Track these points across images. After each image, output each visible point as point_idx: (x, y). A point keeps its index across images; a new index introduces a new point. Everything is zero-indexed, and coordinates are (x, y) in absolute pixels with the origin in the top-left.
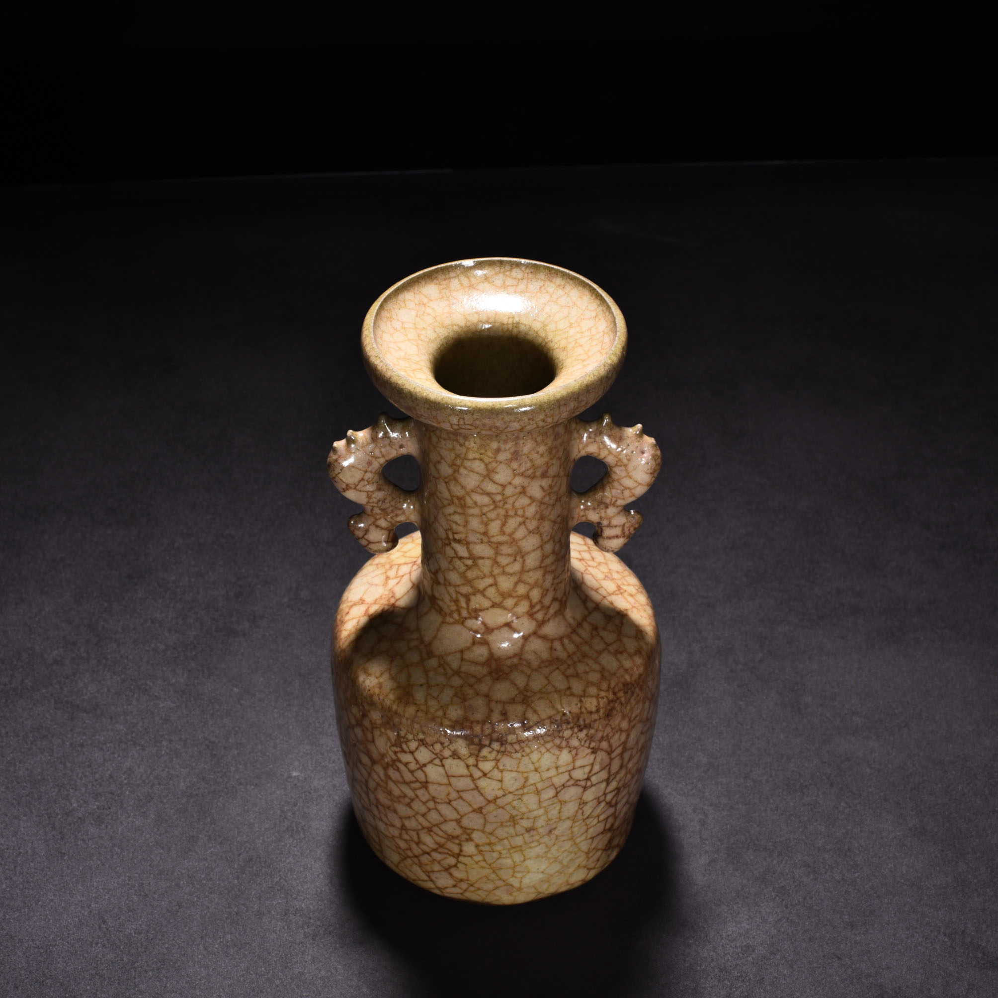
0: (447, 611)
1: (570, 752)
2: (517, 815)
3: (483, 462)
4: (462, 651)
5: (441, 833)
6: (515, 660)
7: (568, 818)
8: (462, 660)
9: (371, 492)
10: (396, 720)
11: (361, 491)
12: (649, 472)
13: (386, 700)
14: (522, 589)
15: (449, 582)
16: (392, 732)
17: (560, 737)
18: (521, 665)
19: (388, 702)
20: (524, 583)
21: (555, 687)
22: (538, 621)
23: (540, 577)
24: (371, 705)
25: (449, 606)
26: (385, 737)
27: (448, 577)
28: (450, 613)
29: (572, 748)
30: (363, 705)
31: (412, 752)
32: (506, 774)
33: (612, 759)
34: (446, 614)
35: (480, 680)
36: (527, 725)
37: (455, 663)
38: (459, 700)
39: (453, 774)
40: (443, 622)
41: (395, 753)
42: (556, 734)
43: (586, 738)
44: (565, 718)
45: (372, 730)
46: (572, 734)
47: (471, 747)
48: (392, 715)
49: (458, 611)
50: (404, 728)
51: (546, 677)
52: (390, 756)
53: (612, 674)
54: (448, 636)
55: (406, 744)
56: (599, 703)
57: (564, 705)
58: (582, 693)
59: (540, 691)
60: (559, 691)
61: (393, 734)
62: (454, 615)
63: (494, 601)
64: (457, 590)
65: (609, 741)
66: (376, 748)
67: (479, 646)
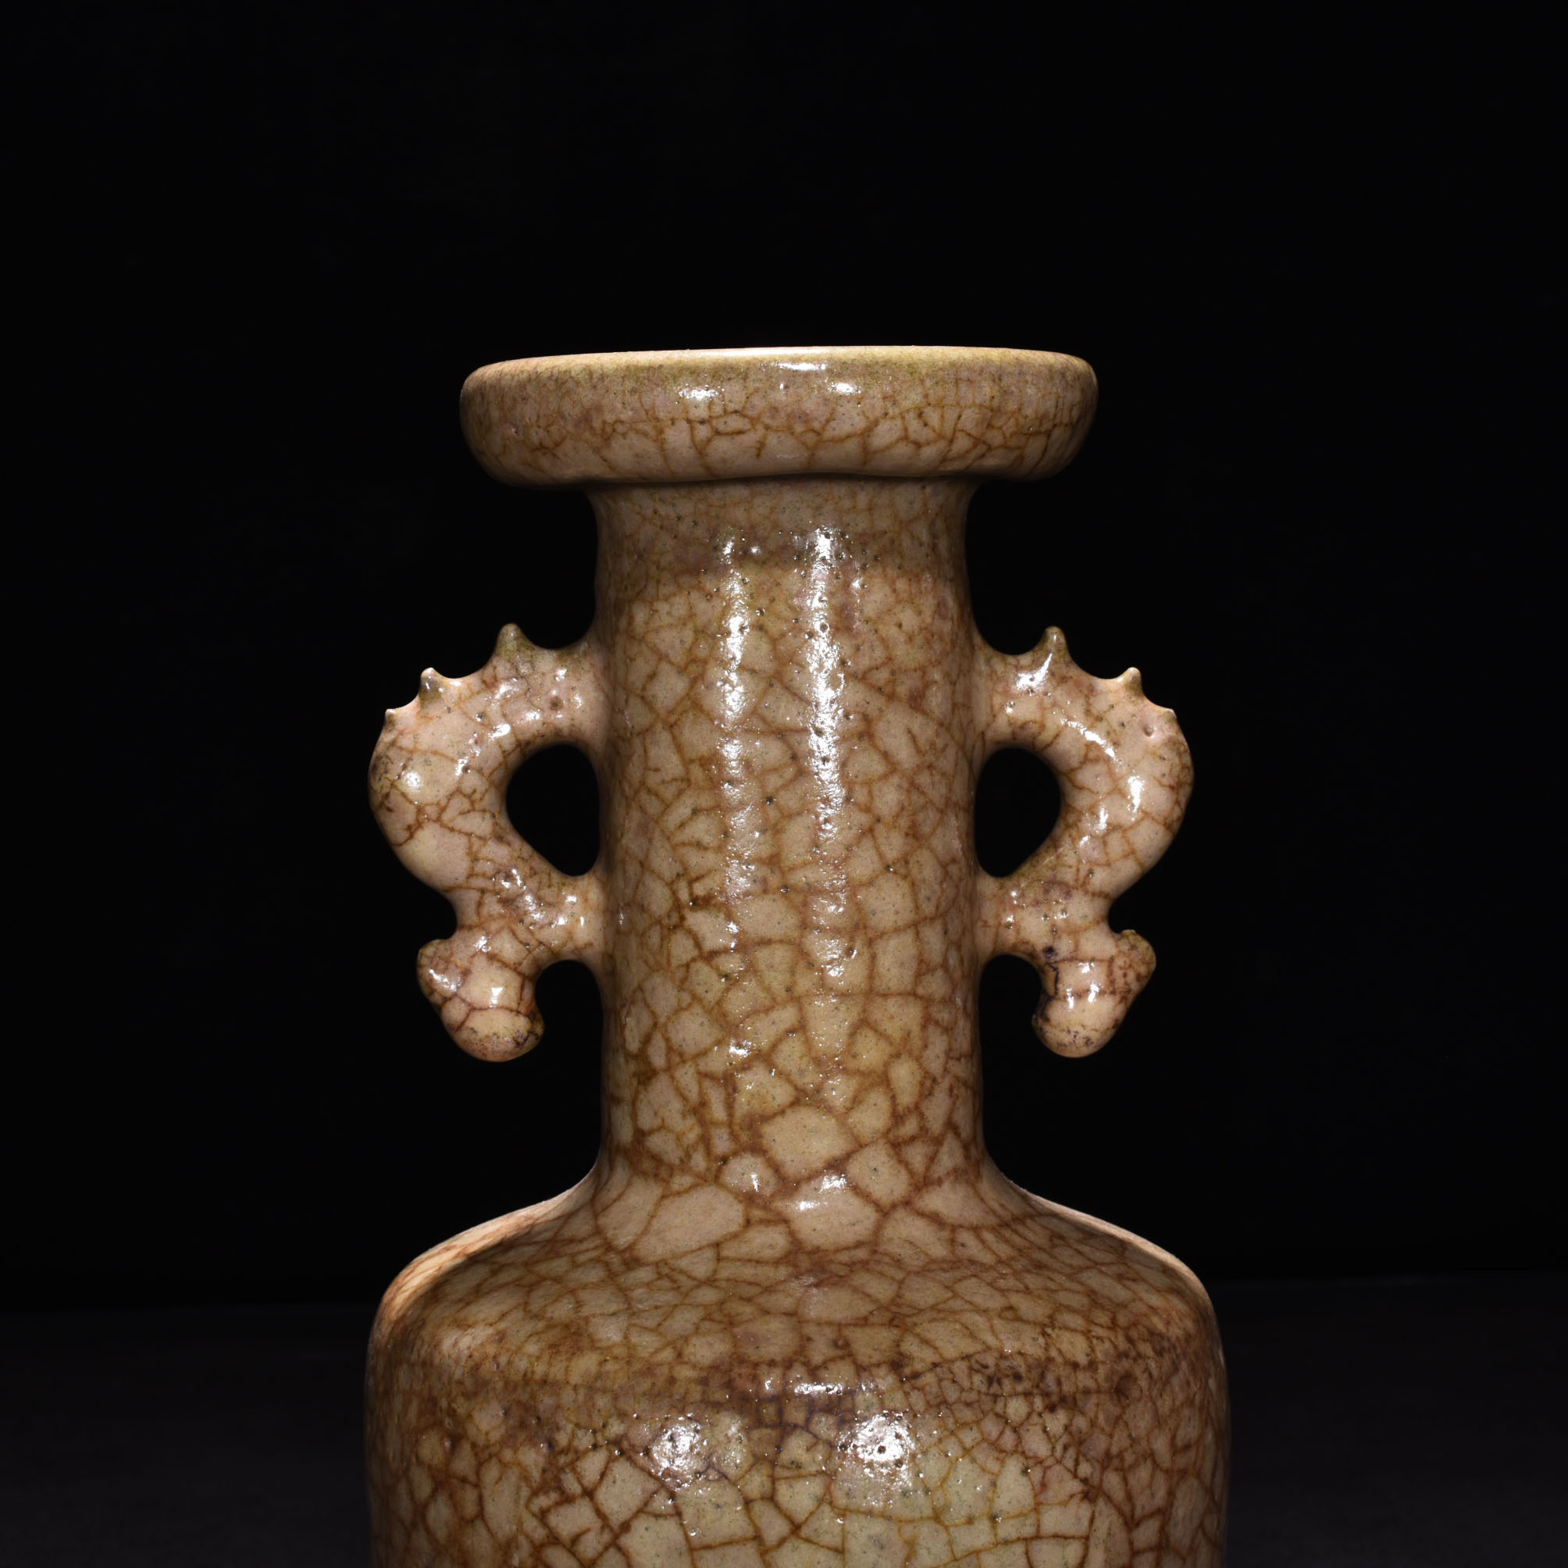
0: (673, 1155)
1: (1025, 1472)
3: (766, 632)
4: (717, 1245)
6: (862, 1254)
8: (719, 1259)
9: (480, 838)
10: (546, 1401)
11: (452, 830)
12: (1165, 781)
13: (517, 1360)
14: (870, 1053)
15: (681, 1055)
16: (533, 1449)
17: (997, 1415)
18: (878, 1262)
19: (522, 1364)
20: (876, 1031)
21: (971, 1303)
22: (911, 1173)
23: (916, 1030)
24: (476, 1394)
25: (679, 1138)
26: (513, 1476)
27: (676, 1037)
28: (682, 1160)
29: (1031, 1462)
30: (452, 1413)
31: (589, 1493)
32: (855, 1524)
33: (1135, 1553)
34: (671, 1169)
35: (770, 1289)
36: (907, 1371)
37: (701, 1268)
38: (716, 1327)
39: (707, 1540)
40: (663, 1197)
41: (543, 1516)
42: (987, 1403)
43: (1065, 1439)
44: (1007, 1363)
45: (478, 1474)
46: (1029, 1415)
47: (756, 1434)
48: (533, 1397)
49: (705, 1140)
50: (567, 1419)
51: (947, 1287)
52: (527, 1536)
53: (1117, 1305)
54: (678, 1221)
55: (574, 1470)
56: (1093, 1350)
57: (1002, 1337)
58: (1046, 1321)
59: (933, 1308)
60: (986, 1311)
61: (537, 1453)
62: (693, 1163)
63: (800, 1083)
64: (702, 1068)
65: (1125, 1480)
66: (489, 1530)
67: (762, 1228)
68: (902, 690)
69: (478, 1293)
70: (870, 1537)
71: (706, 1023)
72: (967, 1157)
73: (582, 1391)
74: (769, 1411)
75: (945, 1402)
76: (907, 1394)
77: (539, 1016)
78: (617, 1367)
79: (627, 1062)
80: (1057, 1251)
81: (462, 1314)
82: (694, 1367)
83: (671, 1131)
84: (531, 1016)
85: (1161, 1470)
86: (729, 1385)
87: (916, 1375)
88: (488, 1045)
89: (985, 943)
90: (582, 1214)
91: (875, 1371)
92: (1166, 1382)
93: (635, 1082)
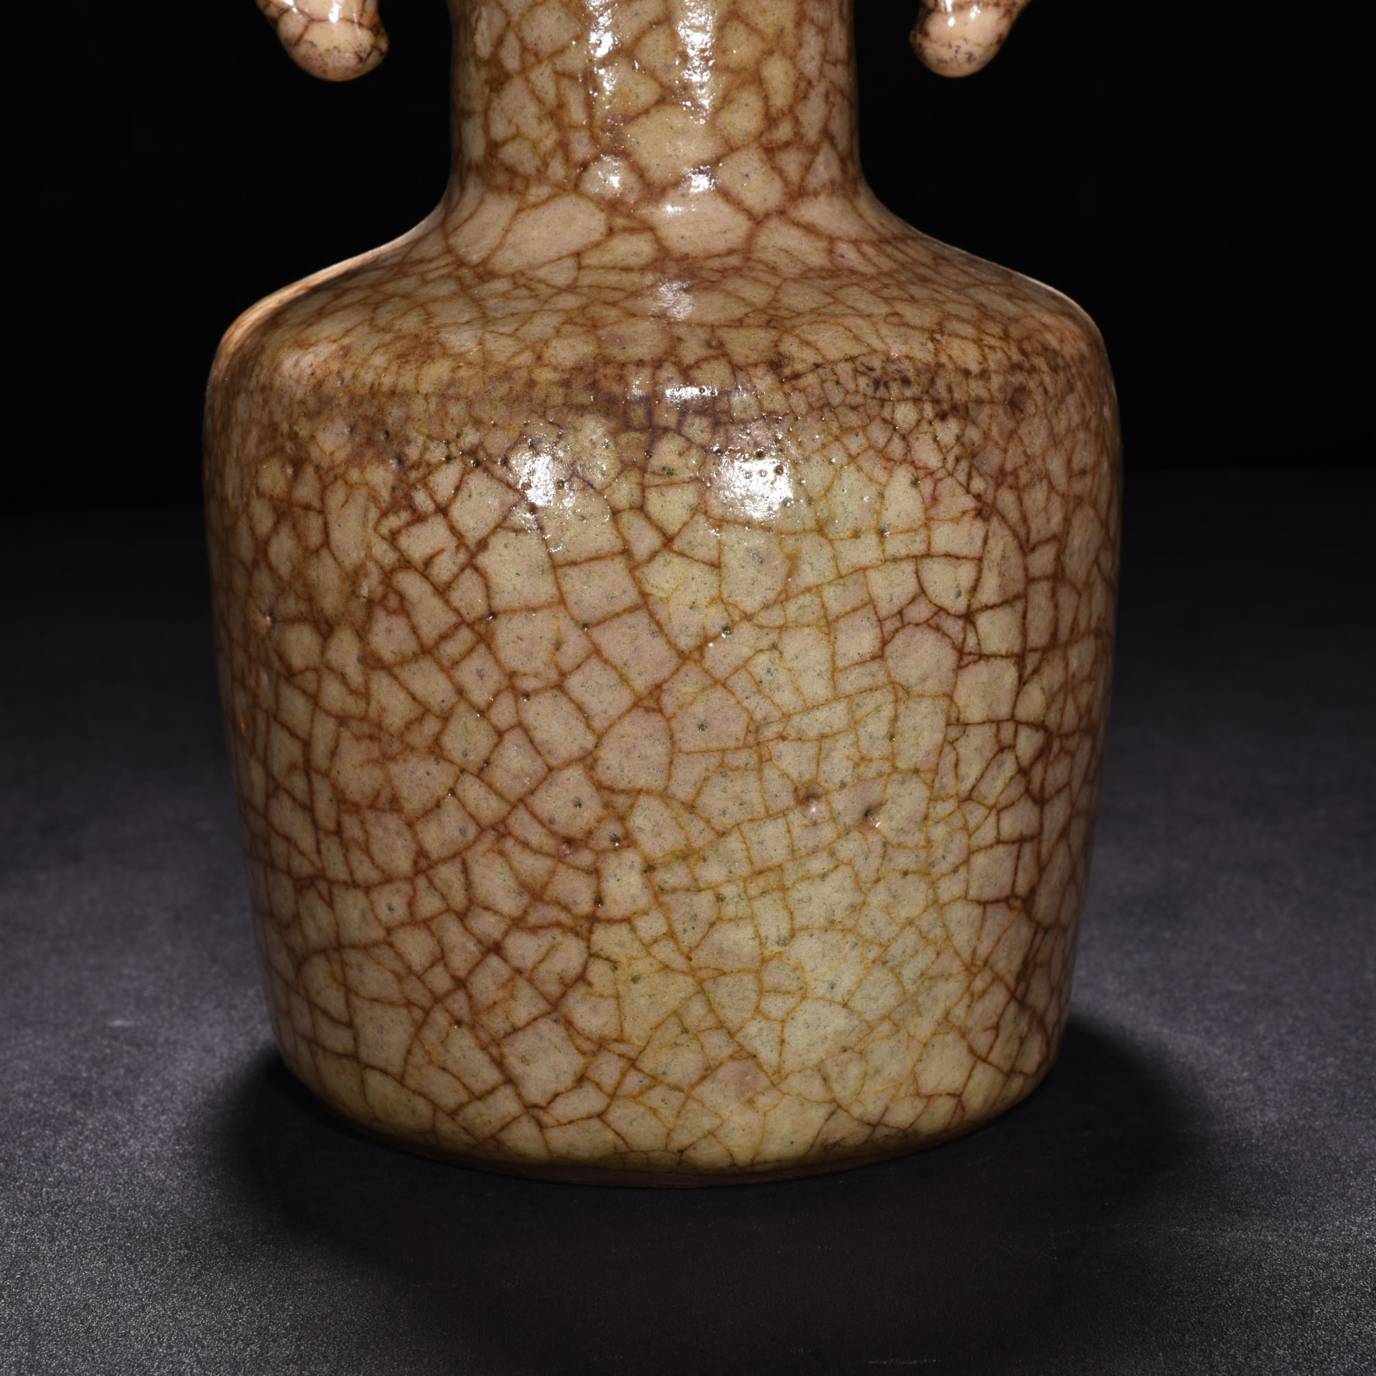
0: (528, 165)
1: (915, 483)
2: (767, 722)
4: (578, 255)
5: (536, 835)
6: (734, 261)
7: (916, 771)
8: (580, 267)
10: (395, 414)
13: (362, 373)
14: (742, 50)
15: (536, 54)
16: (382, 467)
17: (885, 421)
18: (752, 269)
19: (368, 377)
20: (747, 25)
21: (853, 308)
22: (786, 182)
23: (789, 27)
24: (319, 413)
25: (535, 145)
26: (360, 497)
27: (531, 36)
28: (538, 170)
29: (921, 473)
30: (293, 436)
31: (443, 510)
32: (731, 536)
33: (1030, 581)
34: (527, 180)
35: (635, 294)
36: (787, 371)
37: (562, 277)
38: (579, 330)
39: (572, 556)
40: (519, 210)
41: (393, 538)
42: (873, 408)
43: (957, 450)
44: (894, 367)
45: (322, 499)
46: (919, 422)
47: (624, 438)
48: (381, 409)
49: (563, 146)
50: (419, 432)
51: (827, 293)
52: (377, 562)
53: (1009, 318)
54: (535, 233)
55: (426, 486)
56: (985, 359)
57: (888, 340)
58: (935, 327)
59: (812, 311)
60: (870, 316)
61: (386, 470)
62: (550, 171)
63: (665, 79)
64: (559, 67)
65: (1020, 499)
66: (335, 559)
67: (626, 235)
69: (321, 314)
70: (748, 550)
71: (563, 16)
72: (844, 172)
73: (433, 400)
74: (638, 414)
75: (828, 404)
76: (787, 395)
77: (382, 31)
78: (471, 372)
79: (478, 69)
80: (941, 269)
81: (303, 336)
82: (555, 369)
83: (527, 139)
84: (374, 30)
85: (1057, 492)
86: (593, 386)
87: (797, 376)
88: (329, 61)
90: (432, 237)
91: (752, 371)
92: (1062, 401)
93: (487, 90)
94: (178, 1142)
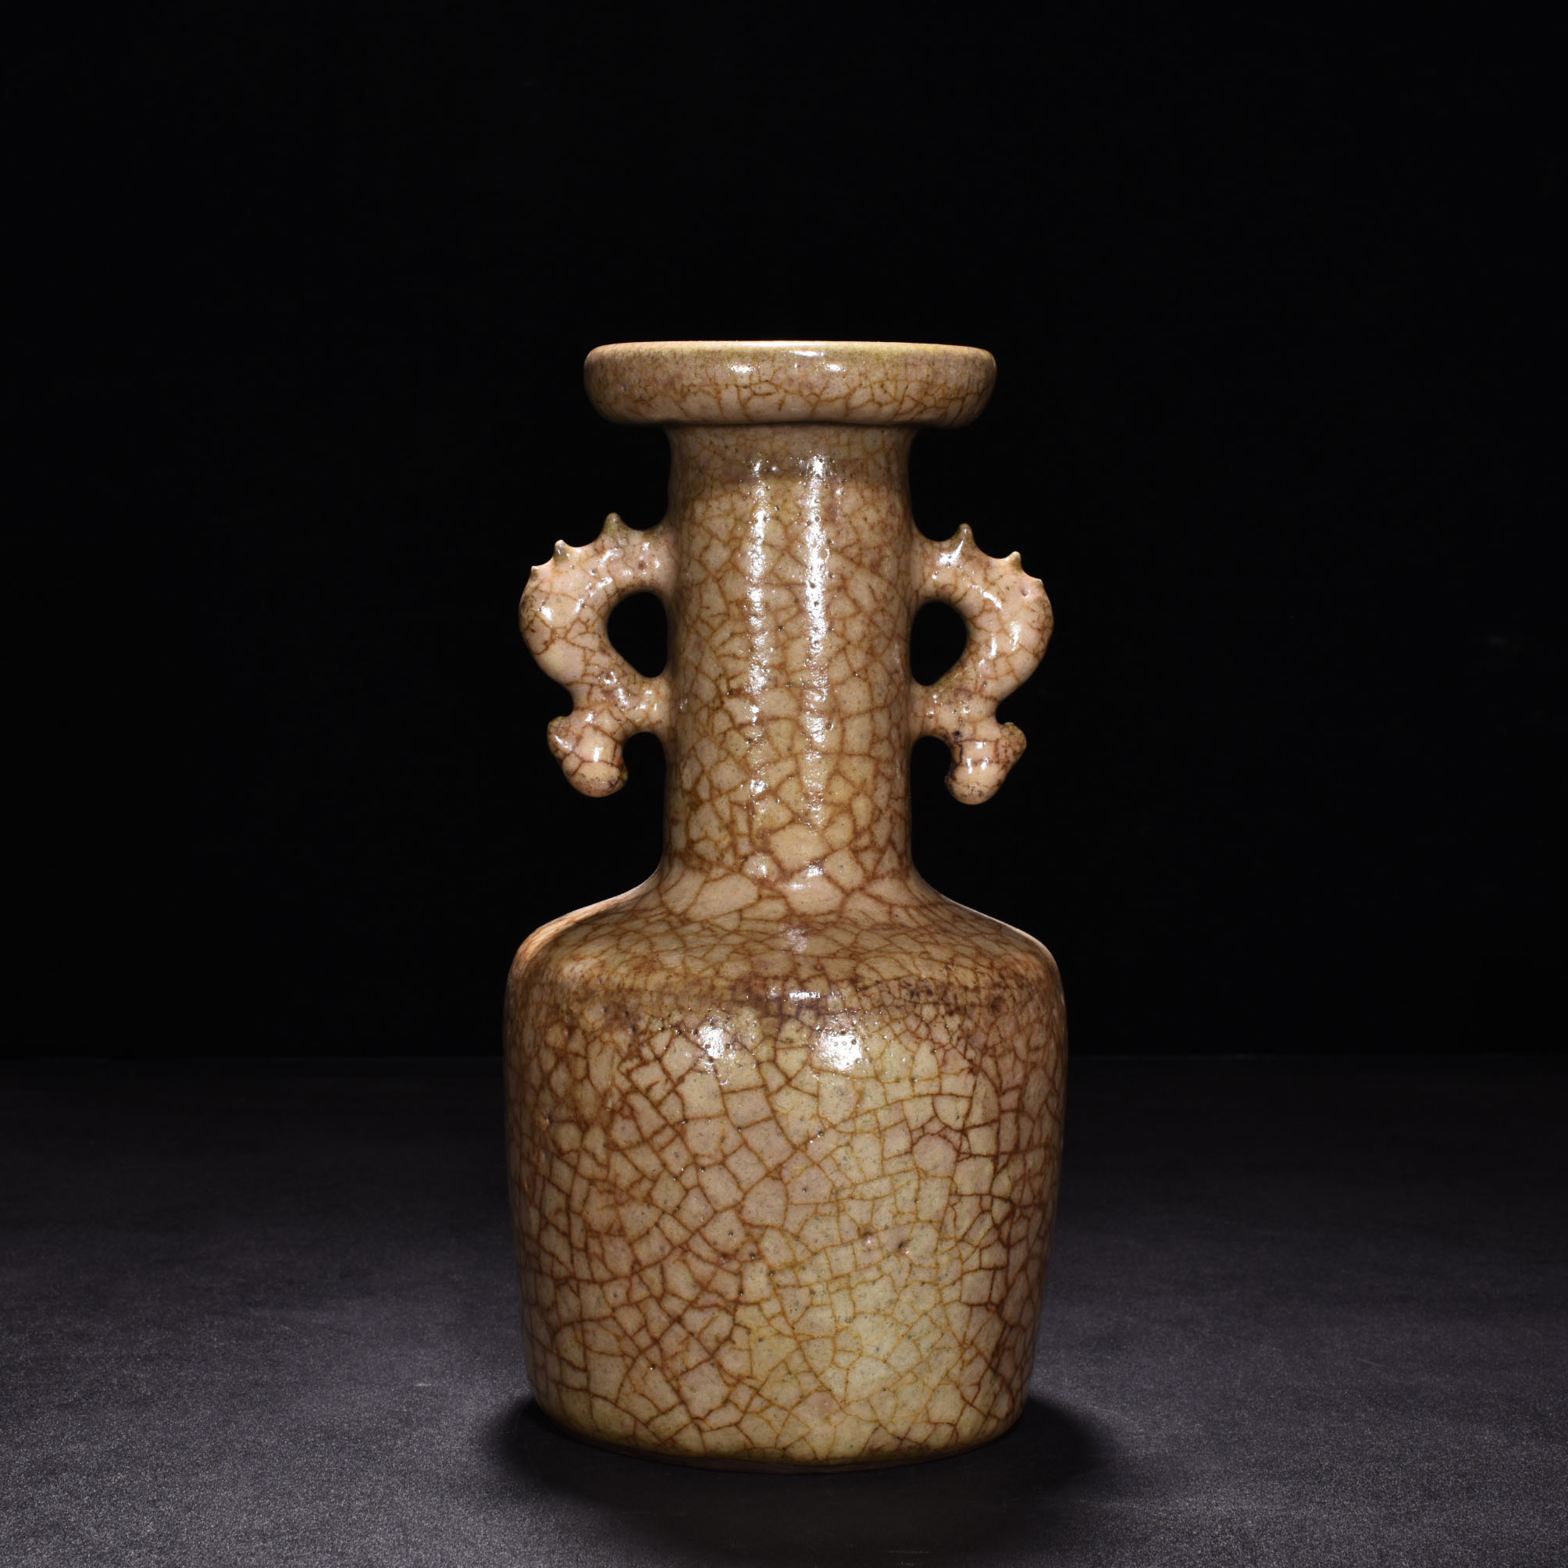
0: (712, 856)
1: (933, 1052)
2: (843, 1188)
3: (781, 521)
4: (740, 911)
5: (705, 1251)
6: (832, 918)
7: (931, 1222)
8: (741, 919)
9: (591, 650)
10: (632, 1002)
11: (573, 645)
12: (1035, 625)
13: (613, 977)
14: (841, 792)
15: (719, 791)
16: (623, 1033)
17: (916, 1015)
18: (843, 923)
19: (617, 980)
20: (844, 777)
21: (901, 948)
22: (865, 870)
23: (870, 778)
24: (586, 1000)
25: (716, 844)
26: (609, 1050)
27: (716, 781)
28: (718, 859)
29: (937, 1046)
30: (570, 1012)
31: (659, 1059)
32: (825, 1079)
33: (1002, 1112)
34: (711, 865)
35: (774, 936)
36: (860, 985)
37: (730, 923)
38: (740, 957)
39: (733, 1088)
40: (705, 882)
41: (628, 1074)
42: (910, 1007)
43: (958, 1033)
44: (923, 984)
45: (586, 1050)
46: (936, 1016)
47: (765, 1021)
48: (624, 999)
49: (733, 846)
50: (646, 1013)
51: (886, 939)
52: (618, 1088)
53: (995, 956)
54: (715, 897)
55: (649, 1044)
56: (977, 979)
57: (920, 968)
58: (949, 961)
59: (877, 950)
60: (910, 953)
61: (626, 1035)
62: (725, 860)
63: (795, 809)
64: (732, 799)
65: (996, 1063)
66: (593, 1085)
67: (769, 900)
68: (866, 560)
69: (585, 940)
70: (835, 1088)
71: (736, 769)
72: (901, 863)
73: (655, 995)
74: (774, 1007)
75: (883, 1005)
76: (860, 999)
77: (625, 768)
78: (678, 980)
79: (683, 796)
80: (957, 924)
81: (576, 952)
82: (727, 979)
83: (711, 840)
84: (620, 767)
85: (1020, 1060)
86: (748, 990)
87: (866, 988)
88: (592, 785)
89: (916, 727)
90: (651, 895)
91: (840, 984)
92: (1025, 1005)
93: (688, 809)
94: (472, 1444)
